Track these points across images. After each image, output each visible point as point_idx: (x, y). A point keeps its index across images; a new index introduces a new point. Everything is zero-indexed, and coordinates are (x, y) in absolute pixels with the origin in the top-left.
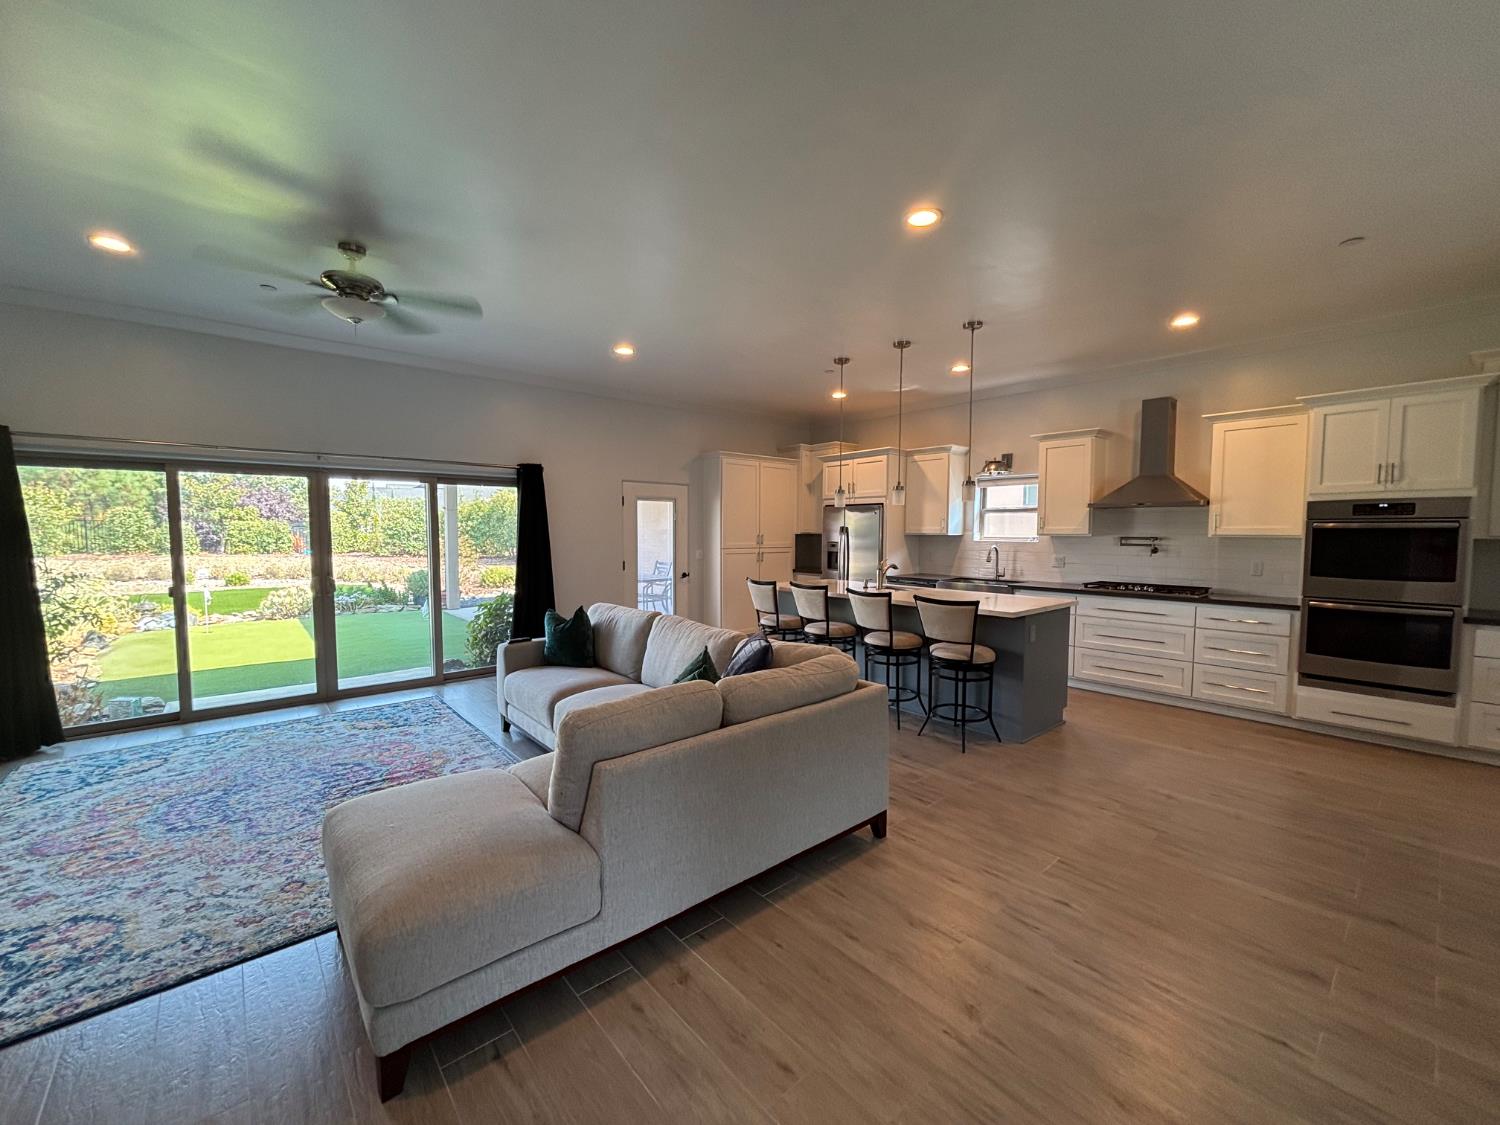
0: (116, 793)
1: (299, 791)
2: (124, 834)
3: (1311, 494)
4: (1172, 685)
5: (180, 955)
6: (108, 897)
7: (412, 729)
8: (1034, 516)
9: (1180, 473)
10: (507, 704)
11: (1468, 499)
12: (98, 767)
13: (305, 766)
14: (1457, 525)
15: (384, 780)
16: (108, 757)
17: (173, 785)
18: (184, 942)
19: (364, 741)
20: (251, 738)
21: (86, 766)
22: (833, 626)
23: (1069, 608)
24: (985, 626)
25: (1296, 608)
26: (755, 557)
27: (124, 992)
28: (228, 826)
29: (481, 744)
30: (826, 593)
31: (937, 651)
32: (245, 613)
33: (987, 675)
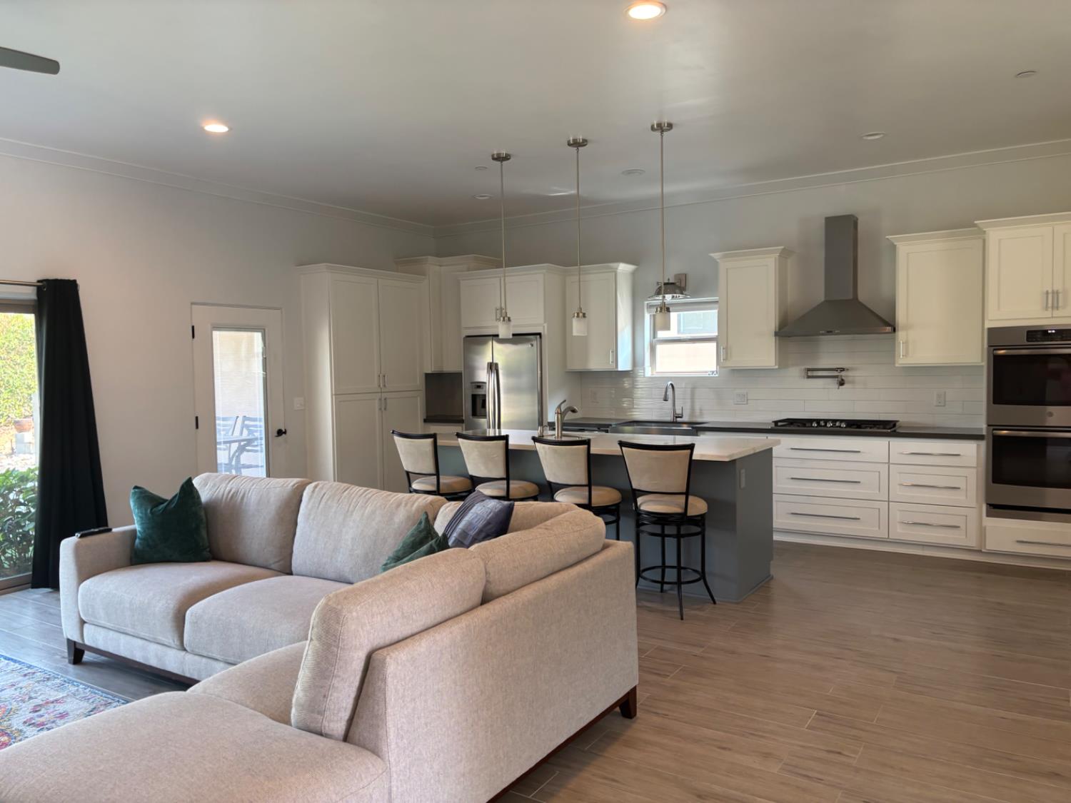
3: (990, 322)
4: (871, 528)
10: (83, 622)
22: (515, 485)
23: (772, 449)
25: (982, 438)
29: (49, 683)
30: (507, 444)
31: (647, 505)
33: (699, 529)
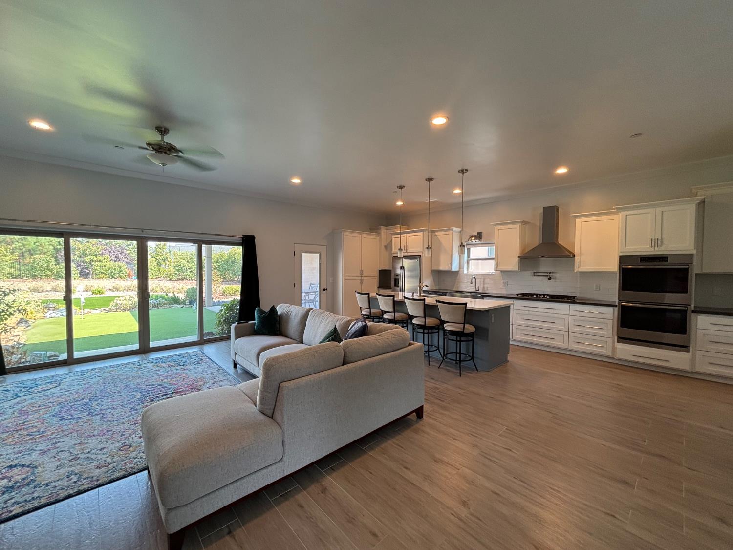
0: (33, 401)
1: (129, 399)
2: (37, 422)
3: (621, 252)
4: (559, 343)
5: (66, 484)
6: (28, 454)
7: (187, 367)
8: (493, 261)
9: (561, 242)
10: (236, 354)
11: (692, 255)
12: (24, 387)
13: (132, 386)
14: (687, 267)
15: (173, 393)
16: (29, 383)
17: (63, 397)
18: (68, 477)
19: (163, 373)
20: (104, 372)
21: (18, 387)
22: (397, 315)
23: (510, 306)
24: (470, 315)
25: (615, 306)
26: (359, 281)
27: (36, 504)
28: (92, 417)
29: (222, 374)
30: (394, 299)
31: (447, 327)
32: (102, 309)
33: (471, 339)
